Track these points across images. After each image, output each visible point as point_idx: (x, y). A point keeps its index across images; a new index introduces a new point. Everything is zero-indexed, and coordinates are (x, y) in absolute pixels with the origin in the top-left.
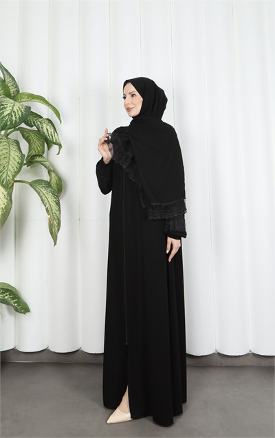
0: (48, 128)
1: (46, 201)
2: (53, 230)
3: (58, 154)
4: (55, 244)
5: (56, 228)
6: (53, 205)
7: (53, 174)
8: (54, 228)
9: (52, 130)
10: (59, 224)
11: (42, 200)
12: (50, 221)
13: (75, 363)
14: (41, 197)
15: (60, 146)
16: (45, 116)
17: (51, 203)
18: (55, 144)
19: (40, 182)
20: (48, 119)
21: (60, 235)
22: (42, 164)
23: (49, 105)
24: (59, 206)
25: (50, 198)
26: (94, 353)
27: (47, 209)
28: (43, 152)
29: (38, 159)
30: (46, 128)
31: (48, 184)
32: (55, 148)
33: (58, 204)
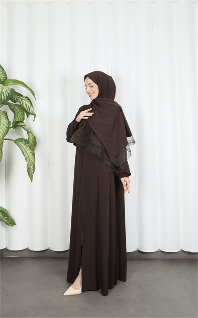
0: (27, 103)
1: (25, 153)
2: (30, 172)
3: (34, 120)
4: (32, 181)
5: (32, 171)
6: (30, 155)
7: (30, 134)
8: (31, 171)
9: (30, 105)
10: (34, 168)
11: (23, 152)
12: (28, 166)
13: (46, 257)
14: (22, 150)
15: (35, 115)
16: (25, 95)
17: (29, 154)
18: (31, 114)
19: (21, 140)
20: (27, 97)
21: (34, 175)
22: (23, 128)
23: (28, 87)
24: (34, 156)
25: (28, 151)
26: (58, 251)
27: (26, 158)
28: (24, 120)
29: (21, 124)
30: (25, 103)
31: (27, 142)
32: (32, 117)
33: (33, 154)
